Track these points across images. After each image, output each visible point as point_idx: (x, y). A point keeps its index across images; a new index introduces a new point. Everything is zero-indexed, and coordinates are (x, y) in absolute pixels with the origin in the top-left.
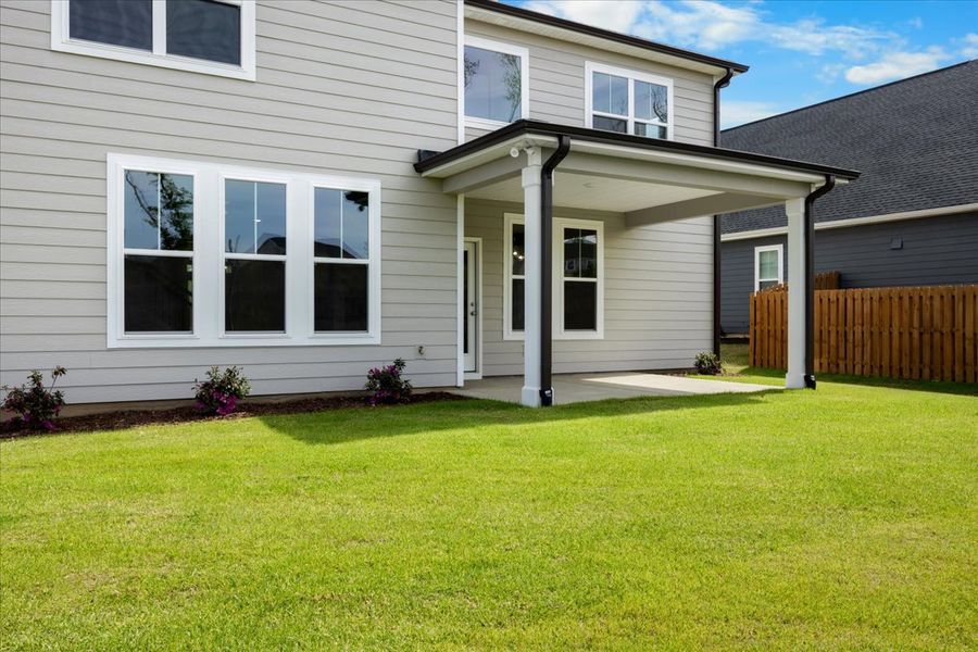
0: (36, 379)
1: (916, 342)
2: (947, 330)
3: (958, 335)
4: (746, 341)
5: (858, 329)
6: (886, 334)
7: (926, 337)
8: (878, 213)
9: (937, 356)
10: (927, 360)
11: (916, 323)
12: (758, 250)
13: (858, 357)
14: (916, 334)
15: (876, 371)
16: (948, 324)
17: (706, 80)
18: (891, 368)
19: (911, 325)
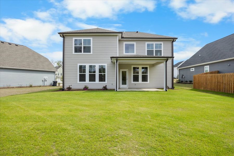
0: (69, 86)
1: (217, 84)
2: (221, 82)
3: (223, 83)
4: (193, 84)
5: (208, 82)
6: (212, 83)
7: (218, 83)
8: (224, 59)
9: (220, 87)
10: (218, 88)
11: (217, 81)
12: (205, 67)
13: (208, 87)
14: (217, 83)
15: (211, 90)
16: (221, 81)
17: (170, 41)
18: (213, 89)
19: (216, 82)
